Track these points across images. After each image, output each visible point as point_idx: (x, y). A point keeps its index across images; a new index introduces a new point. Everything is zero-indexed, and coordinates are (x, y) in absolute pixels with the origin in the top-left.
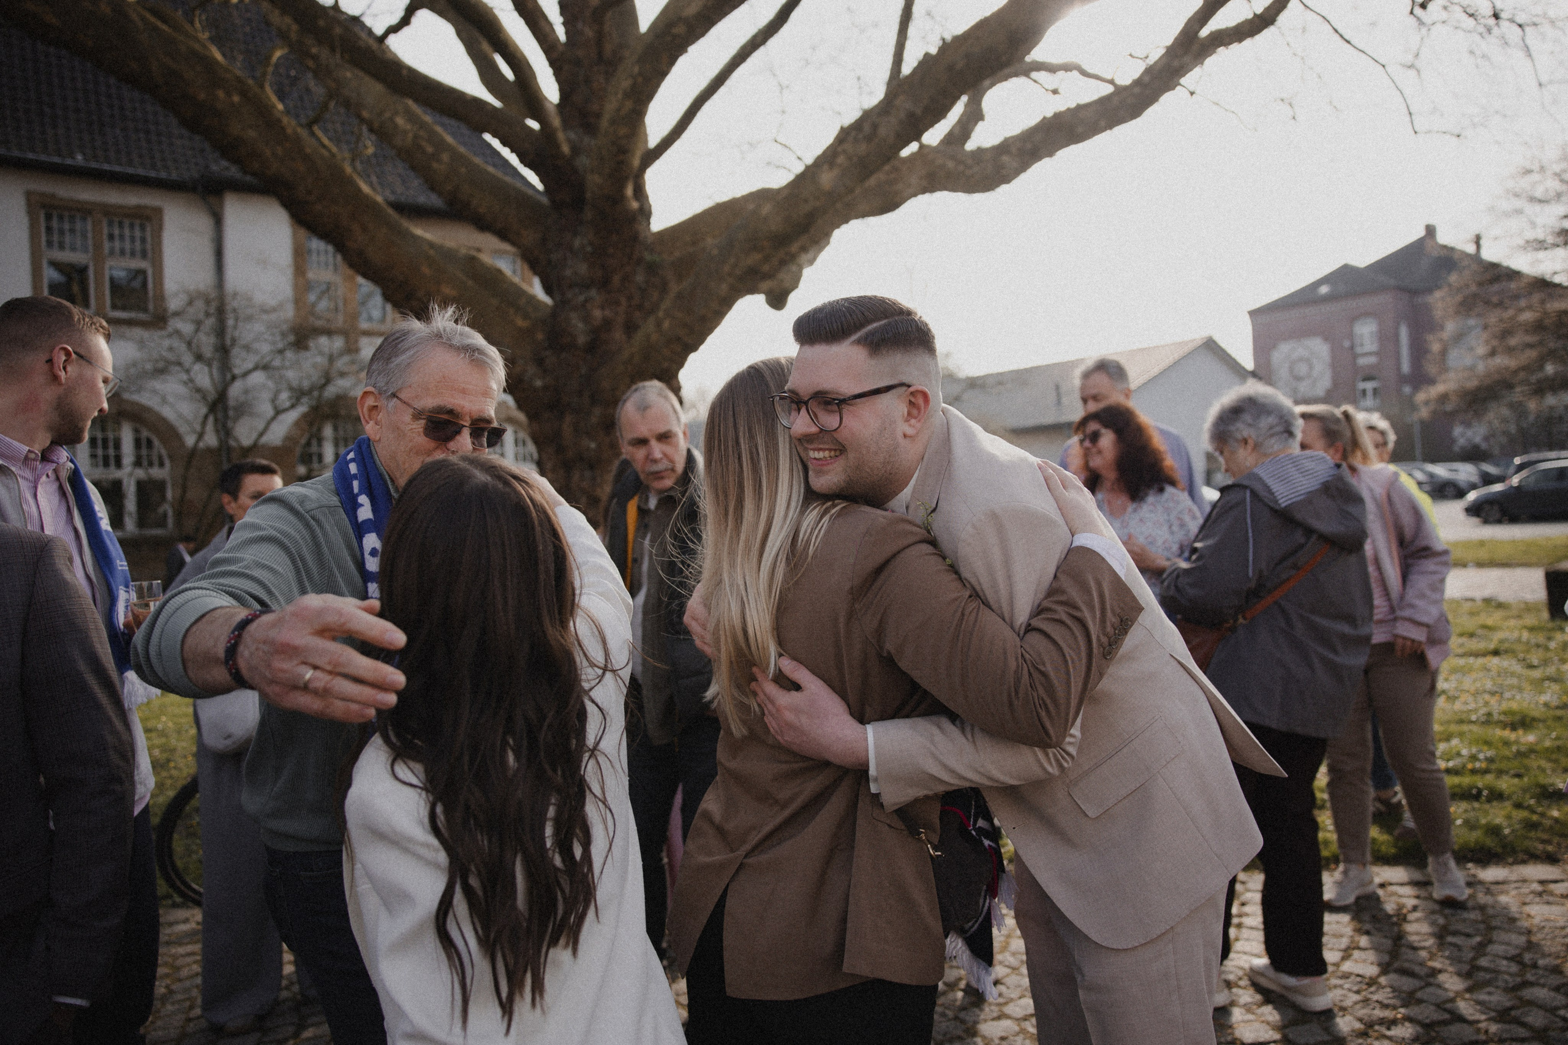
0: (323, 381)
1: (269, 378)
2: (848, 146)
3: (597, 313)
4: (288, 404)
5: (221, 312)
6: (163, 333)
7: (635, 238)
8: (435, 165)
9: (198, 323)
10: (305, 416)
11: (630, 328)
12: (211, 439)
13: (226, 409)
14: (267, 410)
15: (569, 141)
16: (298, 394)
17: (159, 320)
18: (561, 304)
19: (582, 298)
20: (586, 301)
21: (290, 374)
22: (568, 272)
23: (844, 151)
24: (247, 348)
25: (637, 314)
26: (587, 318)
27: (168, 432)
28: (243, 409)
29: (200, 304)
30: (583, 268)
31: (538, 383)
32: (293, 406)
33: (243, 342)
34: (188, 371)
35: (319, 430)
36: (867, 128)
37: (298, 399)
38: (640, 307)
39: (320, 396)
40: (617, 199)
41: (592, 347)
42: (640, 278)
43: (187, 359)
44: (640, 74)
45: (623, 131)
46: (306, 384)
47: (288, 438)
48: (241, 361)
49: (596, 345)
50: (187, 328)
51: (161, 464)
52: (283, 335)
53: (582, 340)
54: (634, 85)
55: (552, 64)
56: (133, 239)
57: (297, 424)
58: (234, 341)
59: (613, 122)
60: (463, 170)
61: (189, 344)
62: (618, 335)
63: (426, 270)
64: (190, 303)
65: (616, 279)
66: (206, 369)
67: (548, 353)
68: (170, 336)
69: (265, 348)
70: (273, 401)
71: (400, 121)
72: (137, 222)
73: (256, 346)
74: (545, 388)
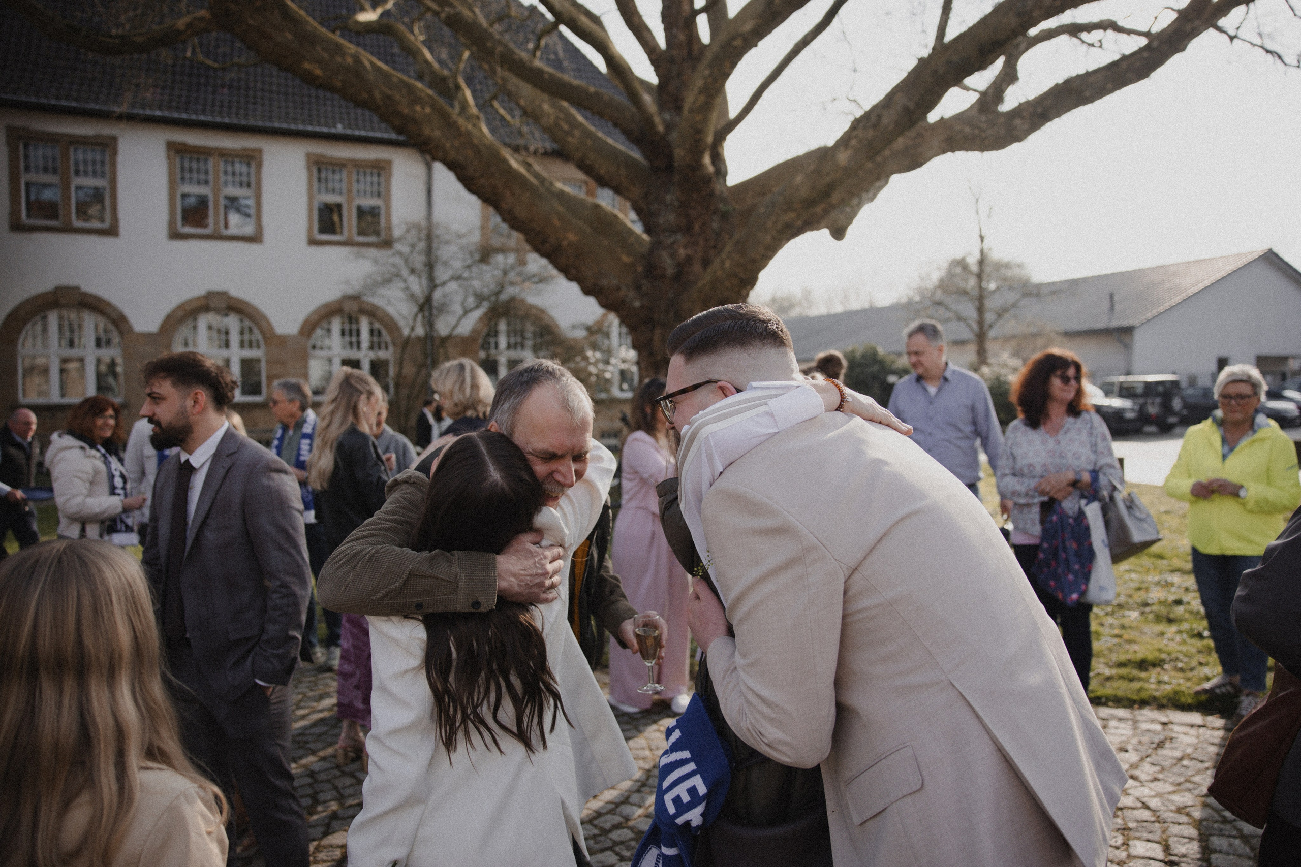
0: (498, 288)
1: (461, 286)
2: (859, 132)
3: (682, 252)
4: (472, 306)
5: (429, 237)
6: (389, 252)
7: (711, 194)
8: (570, 139)
9: (413, 246)
10: (486, 314)
11: (706, 263)
12: (420, 331)
13: (431, 308)
14: (458, 309)
15: (664, 121)
16: (480, 298)
17: (387, 243)
18: (657, 245)
19: (671, 240)
20: (673, 243)
21: (476, 284)
22: (661, 221)
23: (856, 137)
24: (446, 263)
25: (712, 252)
26: (673, 255)
27: (392, 326)
28: (443, 308)
29: (414, 232)
30: (672, 217)
31: (637, 304)
32: (477, 307)
33: (444, 258)
34: (405, 281)
35: (496, 324)
36: (873, 119)
37: (481, 303)
38: (715, 247)
39: (497, 300)
40: (697, 165)
41: (677, 277)
42: (715, 225)
43: (405, 273)
44: (710, 75)
45: (698, 118)
46: (486, 291)
47: (474, 331)
48: (442, 274)
49: (681, 276)
50: (406, 249)
51: (387, 348)
52: (471, 254)
53: (670, 271)
54: (706, 83)
55: (653, 62)
56: (372, 184)
57: (481, 319)
58: (437, 258)
59: (691, 111)
60: (589, 142)
61: (406, 261)
62: (697, 267)
63: (557, 223)
64: (408, 231)
65: (697, 227)
66: (417, 280)
67: (644, 282)
68: (394, 255)
69: (458, 264)
70: (463, 304)
71: (546, 107)
72: (375, 171)
73: (452, 262)
74: (642, 307)
